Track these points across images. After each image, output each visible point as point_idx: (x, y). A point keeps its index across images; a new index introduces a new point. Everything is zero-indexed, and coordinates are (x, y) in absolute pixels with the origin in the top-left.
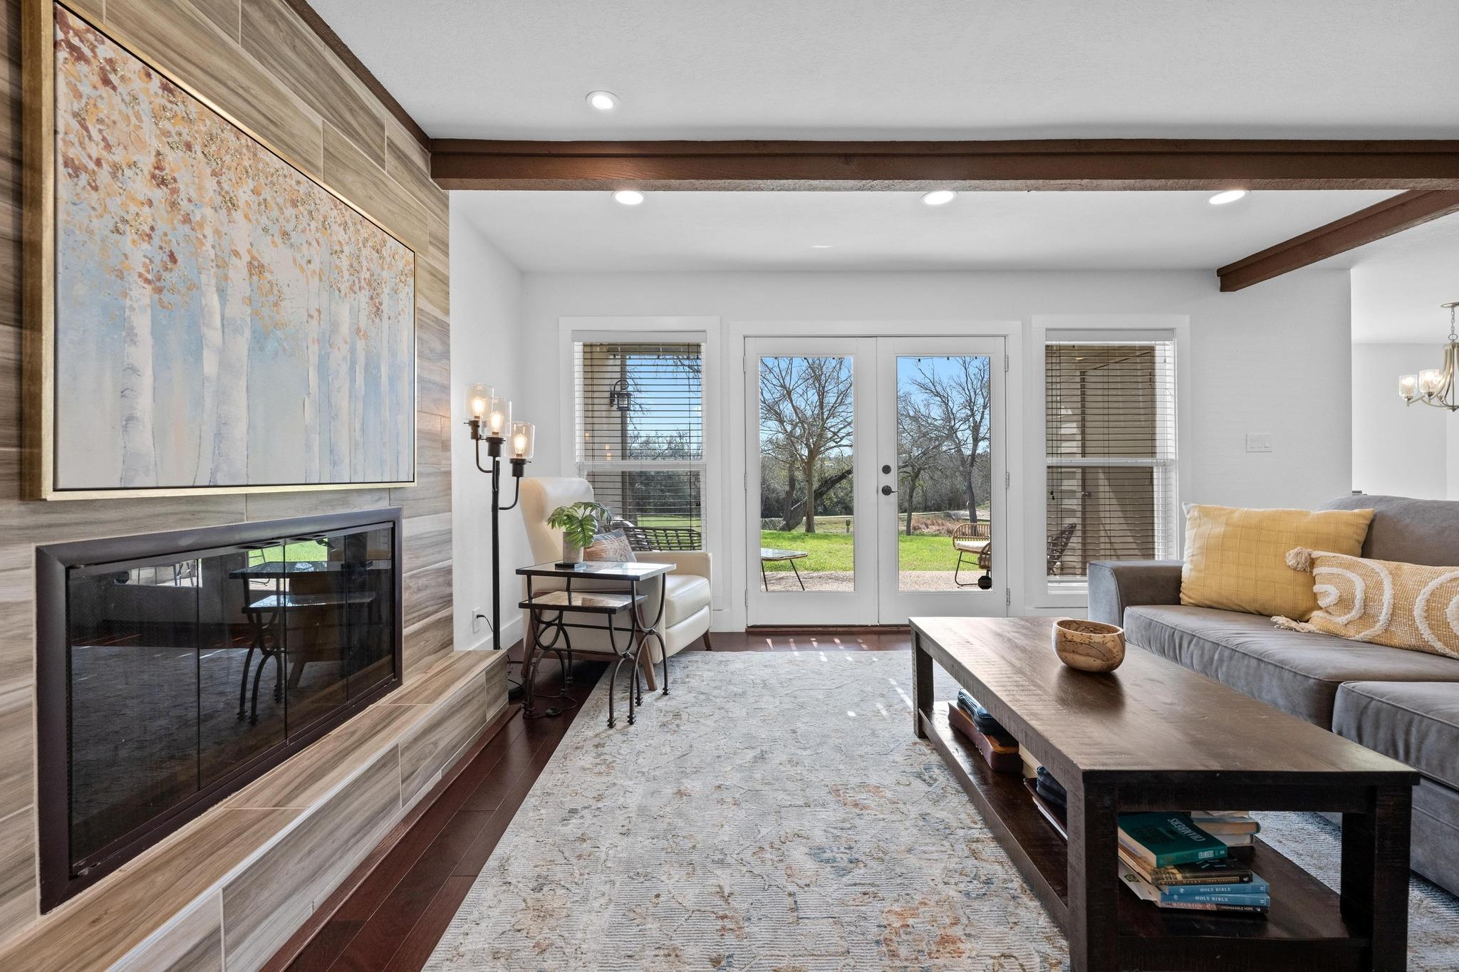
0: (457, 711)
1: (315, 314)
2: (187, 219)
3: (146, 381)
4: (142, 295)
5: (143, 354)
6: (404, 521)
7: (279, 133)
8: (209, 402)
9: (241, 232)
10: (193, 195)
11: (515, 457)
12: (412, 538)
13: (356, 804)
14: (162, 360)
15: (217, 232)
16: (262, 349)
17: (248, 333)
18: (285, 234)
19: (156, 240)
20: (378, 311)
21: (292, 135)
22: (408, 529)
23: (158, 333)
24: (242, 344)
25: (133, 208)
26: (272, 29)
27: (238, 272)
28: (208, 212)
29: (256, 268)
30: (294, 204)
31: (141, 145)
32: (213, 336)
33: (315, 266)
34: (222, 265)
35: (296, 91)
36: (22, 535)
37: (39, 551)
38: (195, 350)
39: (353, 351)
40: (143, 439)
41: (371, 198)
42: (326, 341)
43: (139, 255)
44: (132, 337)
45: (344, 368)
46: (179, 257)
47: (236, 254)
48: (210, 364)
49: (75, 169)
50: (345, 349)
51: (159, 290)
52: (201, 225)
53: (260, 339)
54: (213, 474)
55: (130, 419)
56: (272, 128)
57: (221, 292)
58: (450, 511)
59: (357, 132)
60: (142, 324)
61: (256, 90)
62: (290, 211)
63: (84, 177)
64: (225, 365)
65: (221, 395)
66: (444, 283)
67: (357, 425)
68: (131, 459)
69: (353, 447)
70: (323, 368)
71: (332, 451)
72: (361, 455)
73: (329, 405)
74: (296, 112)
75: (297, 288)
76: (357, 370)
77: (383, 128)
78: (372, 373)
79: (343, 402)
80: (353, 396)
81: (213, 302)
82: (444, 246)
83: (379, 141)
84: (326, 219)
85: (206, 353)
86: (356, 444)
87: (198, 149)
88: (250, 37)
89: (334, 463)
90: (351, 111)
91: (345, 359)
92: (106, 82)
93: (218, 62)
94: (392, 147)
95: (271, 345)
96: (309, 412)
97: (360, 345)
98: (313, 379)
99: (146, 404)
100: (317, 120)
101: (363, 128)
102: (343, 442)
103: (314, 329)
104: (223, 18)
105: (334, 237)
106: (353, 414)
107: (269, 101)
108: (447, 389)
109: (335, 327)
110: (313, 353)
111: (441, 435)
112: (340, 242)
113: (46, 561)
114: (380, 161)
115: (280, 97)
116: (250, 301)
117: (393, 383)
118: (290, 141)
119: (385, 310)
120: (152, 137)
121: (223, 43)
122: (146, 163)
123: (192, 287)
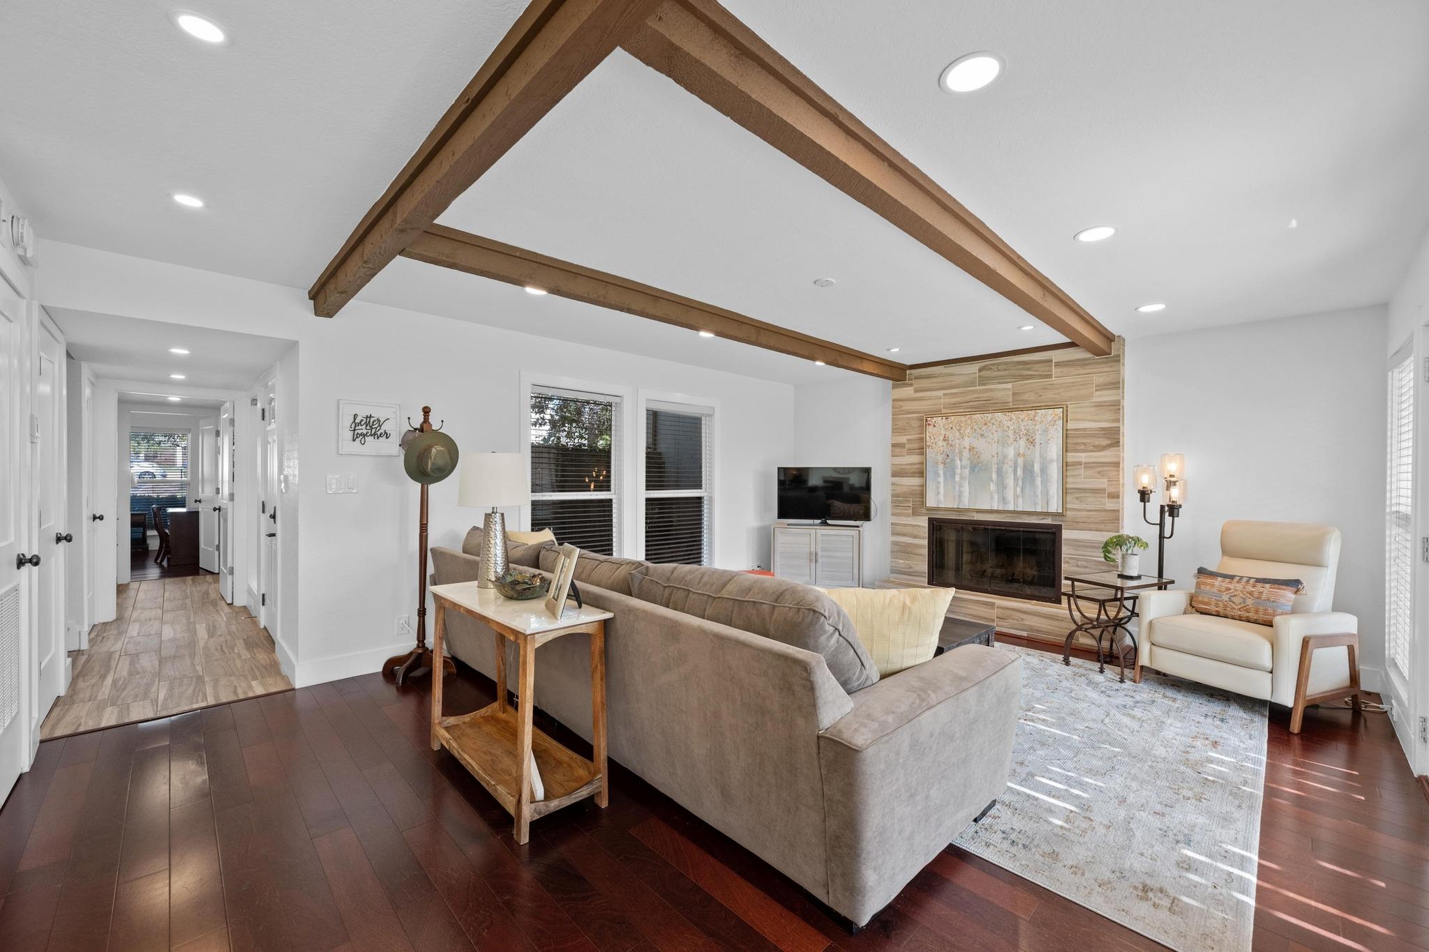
0: (1044, 617)
1: (996, 455)
2: (951, 446)
3: (942, 485)
4: (941, 466)
5: (941, 479)
6: (1063, 530)
7: (992, 402)
8: (957, 488)
9: (966, 442)
10: (953, 439)
11: (1170, 503)
12: (1064, 539)
13: (971, 606)
14: (946, 480)
15: (959, 445)
16: (973, 471)
17: (969, 468)
18: (982, 435)
19: (944, 453)
20: (1033, 443)
21: (997, 399)
23: (945, 475)
24: (967, 471)
25: (940, 449)
26: (989, 372)
27: (966, 454)
28: (957, 441)
29: (971, 449)
30: (986, 424)
31: (941, 434)
32: (958, 471)
33: (996, 439)
34: (961, 452)
35: (999, 383)
36: (926, 515)
37: (927, 518)
38: (954, 475)
39: (1016, 463)
40: (941, 497)
41: (1041, 396)
42: (1001, 464)
43: (940, 458)
44: (939, 476)
45: (1010, 470)
46: (950, 455)
47: (965, 448)
48: (957, 478)
49: (929, 446)
50: (1011, 463)
51: (945, 464)
52: (955, 445)
53: (973, 469)
54: (958, 505)
55: (938, 493)
56: (989, 402)
57: (961, 460)
59: (1031, 375)
60: (941, 473)
61: (982, 395)
62: (985, 427)
64: (962, 478)
65: (961, 486)
66: (1116, 406)
67: (1019, 490)
68: (939, 502)
69: (1016, 497)
70: (999, 472)
71: (1003, 499)
72: (1020, 500)
73: (1003, 484)
74: (998, 390)
75: (987, 449)
76: (1018, 469)
77: (1051, 361)
78: (1028, 469)
79: (1010, 482)
80: (1016, 479)
81: (958, 462)
82: (1116, 385)
83: (1047, 368)
84: (1000, 422)
85: (956, 476)
86: (1018, 497)
87: (954, 427)
88: (983, 381)
89: (1005, 503)
90: (1028, 369)
91: (1011, 467)
92: (934, 426)
93: (969, 398)
94: (1058, 364)
95: (976, 470)
96: (993, 487)
97: (1020, 461)
98: (994, 476)
99: (942, 490)
100: (1010, 386)
101: (1036, 371)
102: (1010, 495)
103: (995, 460)
104: (973, 384)
105: (1005, 426)
106: (1016, 485)
107: (986, 395)
108: (1117, 465)
109: (1005, 457)
110: (994, 468)
111: (1104, 490)
112: (1008, 427)
113: (930, 520)
114: (1050, 376)
115: (991, 390)
116: (969, 459)
117: (1044, 470)
118: (997, 401)
119: (1038, 441)
120: (943, 432)
121: (972, 391)
122: (942, 438)
123: (953, 460)
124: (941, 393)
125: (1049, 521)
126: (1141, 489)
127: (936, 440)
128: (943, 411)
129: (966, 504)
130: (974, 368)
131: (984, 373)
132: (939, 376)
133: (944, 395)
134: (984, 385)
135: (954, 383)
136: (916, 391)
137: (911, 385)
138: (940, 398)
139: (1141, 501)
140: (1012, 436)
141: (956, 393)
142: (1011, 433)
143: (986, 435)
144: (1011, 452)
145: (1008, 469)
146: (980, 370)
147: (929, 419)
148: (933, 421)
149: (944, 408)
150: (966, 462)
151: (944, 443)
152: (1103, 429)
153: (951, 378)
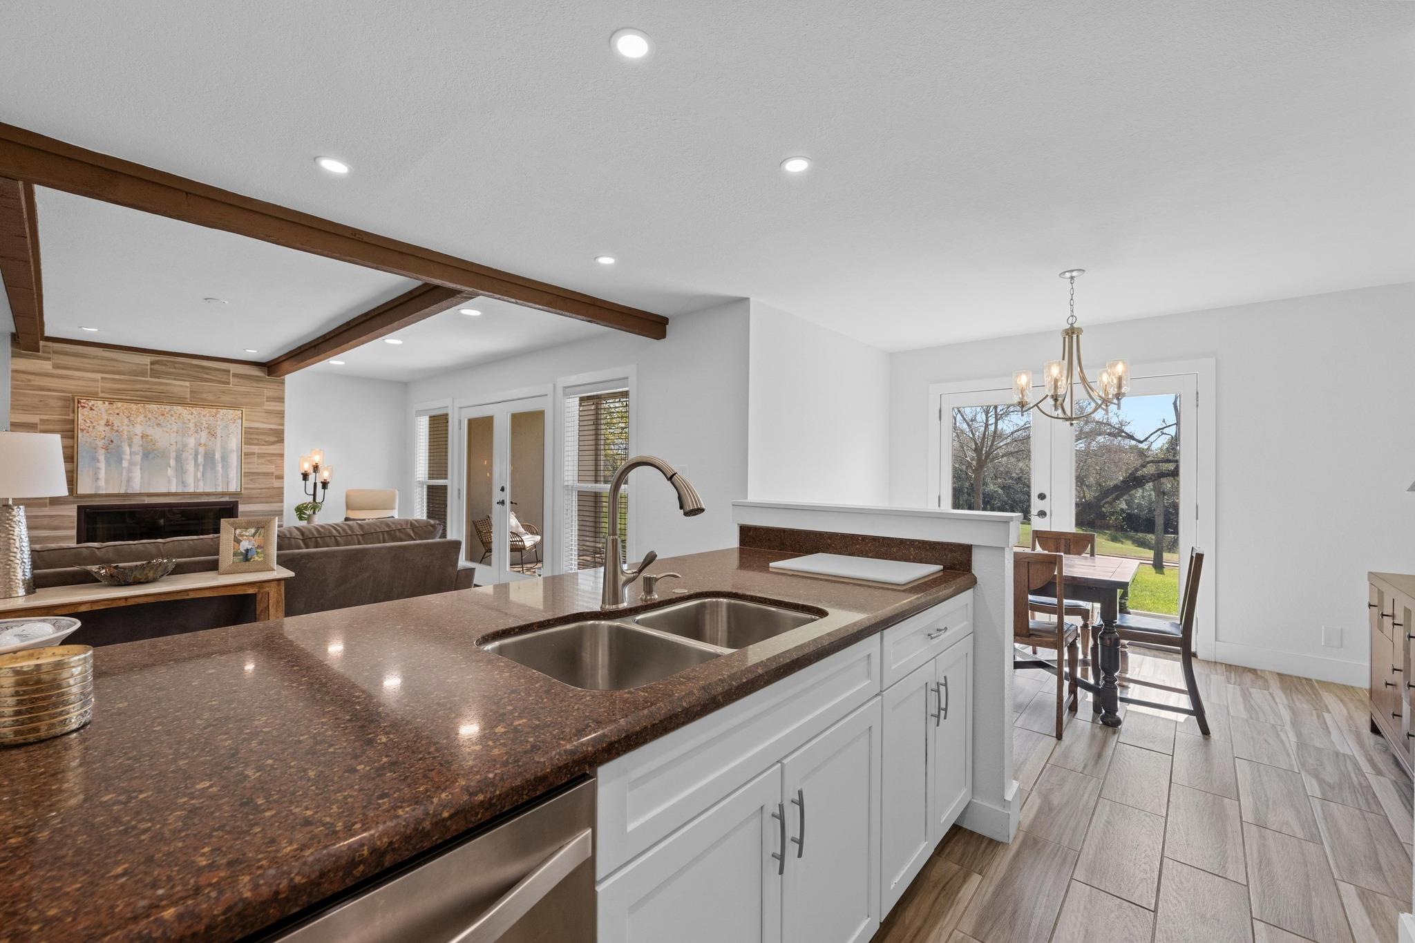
1: (174, 444)
2: (117, 431)
3: (103, 470)
4: (102, 451)
5: (102, 465)
6: (239, 505)
7: (167, 395)
8: (125, 473)
9: (138, 429)
10: (119, 425)
11: (323, 480)
12: (241, 512)
14: (108, 464)
15: (129, 431)
16: (147, 457)
17: (141, 454)
18: (158, 425)
19: (106, 438)
20: (214, 435)
21: (173, 393)
22: (243, 507)
23: (107, 460)
24: (138, 458)
25: (99, 433)
26: (164, 367)
27: (137, 441)
28: (125, 427)
29: (144, 436)
30: (163, 415)
31: (102, 419)
32: (127, 457)
33: (175, 429)
34: (130, 439)
35: (175, 379)
36: (75, 503)
37: (77, 506)
38: (120, 460)
39: (196, 451)
40: (102, 483)
41: (219, 398)
42: (180, 452)
43: (101, 443)
44: (98, 461)
45: (191, 457)
46: (114, 441)
47: (136, 435)
48: (125, 464)
49: (82, 430)
50: (192, 452)
51: (107, 450)
52: (122, 431)
53: (146, 456)
54: (126, 491)
55: (98, 479)
56: (163, 394)
57: (130, 446)
58: (282, 502)
59: (211, 379)
60: (102, 458)
61: (154, 387)
62: (161, 417)
63: (85, 431)
64: (131, 463)
65: (129, 471)
66: (279, 414)
67: (199, 475)
68: (97, 488)
69: (196, 480)
70: (178, 459)
71: (183, 483)
72: (201, 483)
73: (182, 469)
74: (175, 385)
75: (164, 437)
76: (199, 457)
77: (229, 371)
78: (209, 458)
79: (191, 467)
80: (196, 465)
81: (127, 449)
82: (279, 399)
83: (225, 377)
84: (180, 414)
85: (124, 462)
86: (198, 480)
87: (121, 414)
88: (154, 374)
89: (185, 487)
90: (207, 374)
91: (191, 454)
92: (91, 409)
93: (138, 386)
94: (235, 375)
95: (151, 456)
96: (170, 472)
97: (201, 450)
98: (172, 462)
99: (102, 475)
100: (187, 384)
101: (214, 376)
102: (190, 479)
103: (174, 448)
104: (143, 374)
105: (186, 419)
106: (197, 470)
107: (162, 387)
108: (281, 455)
109: (185, 445)
110: (173, 455)
111: (273, 473)
112: (189, 420)
113: (80, 507)
114: (228, 383)
115: (169, 384)
116: (142, 446)
117: (224, 458)
118: (173, 395)
119: (219, 434)
120: (105, 417)
121: (142, 381)
122: (103, 422)
123: (119, 447)
124: (98, 376)
125: (227, 499)
126: (303, 472)
127: (95, 424)
128: (101, 395)
129: (137, 486)
130: (146, 360)
131: (156, 367)
132: (95, 357)
133: (102, 378)
134: (158, 378)
135: (116, 369)
136: (56, 366)
137: (49, 359)
138: (97, 381)
139: (303, 480)
140: (192, 428)
141: (120, 380)
142: (191, 425)
143: (163, 425)
144: (191, 442)
145: (188, 457)
146: (152, 363)
147: (82, 401)
148: (90, 404)
149: (102, 392)
150: (136, 448)
151: (107, 429)
152: (271, 429)
153: (115, 364)
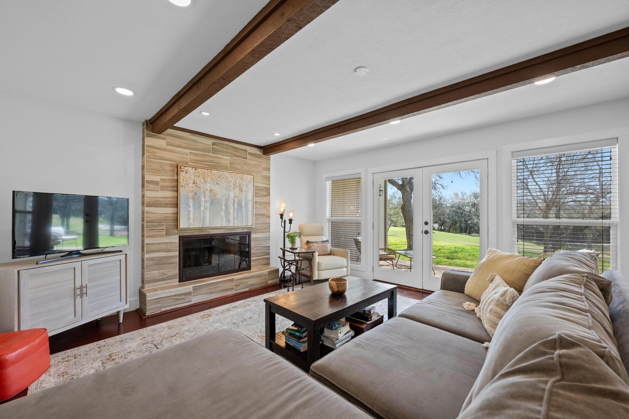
1: (224, 196)
2: (198, 187)
3: (192, 212)
4: (191, 200)
5: (191, 209)
6: (252, 234)
7: (220, 165)
8: (202, 215)
9: (208, 186)
10: (199, 183)
11: (290, 219)
12: (253, 238)
14: (194, 209)
15: (204, 187)
16: (212, 204)
17: (209, 202)
18: (217, 183)
19: (193, 192)
20: (242, 191)
21: (222, 164)
22: (253, 236)
23: (194, 206)
24: (208, 204)
25: (190, 188)
26: (218, 147)
27: (208, 193)
28: (202, 185)
29: (211, 191)
30: (219, 177)
31: (191, 179)
32: (203, 204)
33: (224, 187)
34: (204, 192)
35: (223, 155)
36: (177, 234)
37: (179, 236)
38: (200, 207)
39: (234, 200)
40: (191, 221)
41: (243, 167)
42: (227, 200)
43: (191, 195)
44: (190, 207)
45: (232, 204)
46: (197, 193)
47: (207, 190)
48: (202, 208)
49: (182, 186)
50: (232, 201)
51: (194, 199)
52: (201, 187)
53: (211, 203)
54: (203, 226)
55: (189, 218)
56: (218, 164)
57: (204, 197)
58: (269, 232)
59: (239, 155)
60: (191, 205)
61: (214, 159)
62: (219, 179)
63: (183, 187)
64: (205, 208)
65: (204, 213)
66: (268, 178)
67: (235, 215)
68: (189, 224)
69: (234, 219)
70: (226, 206)
71: (228, 220)
72: (236, 221)
73: (228, 212)
74: (223, 159)
75: (220, 192)
76: (235, 204)
77: (247, 151)
78: (240, 204)
79: (231, 211)
80: (234, 209)
81: (203, 199)
82: (268, 169)
83: (245, 154)
84: (227, 177)
86: (235, 219)
87: (200, 176)
88: (214, 151)
89: (229, 223)
90: (237, 152)
91: (232, 202)
92: (186, 173)
93: (207, 159)
94: (250, 154)
95: (214, 203)
96: (223, 214)
97: (236, 199)
98: (224, 207)
99: (192, 216)
100: (228, 158)
101: (241, 154)
102: (231, 219)
103: (224, 198)
104: (208, 151)
105: (229, 180)
106: (234, 213)
107: (217, 160)
108: (269, 203)
109: (229, 197)
110: (224, 203)
111: (265, 214)
112: (231, 180)
113: (180, 237)
114: (246, 158)
115: (220, 158)
116: (210, 197)
117: (246, 205)
118: (222, 165)
119: (244, 190)
120: (193, 178)
121: (208, 155)
122: (192, 181)
123: (199, 197)
124: (188, 151)
125: (246, 230)
126: (281, 213)
127: (188, 182)
128: (190, 163)
129: (207, 224)
130: (210, 142)
131: (215, 147)
132: (186, 139)
133: (190, 153)
134: (215, 153)
135: (196, 147)
136: (168, 144)
137: (164, 139)
138: (187, 154)
140: (232, 186)
141: (198, 154)
142: (232, 184)
143: (219, 183)
144: (232, 194)
145: (230, 203)
146: (213, 144)
147: (182, 167)
148: (186, 169)
149: (190, 162)
150: (207, 198)
151: (194, 185)
152: (265, 187)
153: (196, 144)
